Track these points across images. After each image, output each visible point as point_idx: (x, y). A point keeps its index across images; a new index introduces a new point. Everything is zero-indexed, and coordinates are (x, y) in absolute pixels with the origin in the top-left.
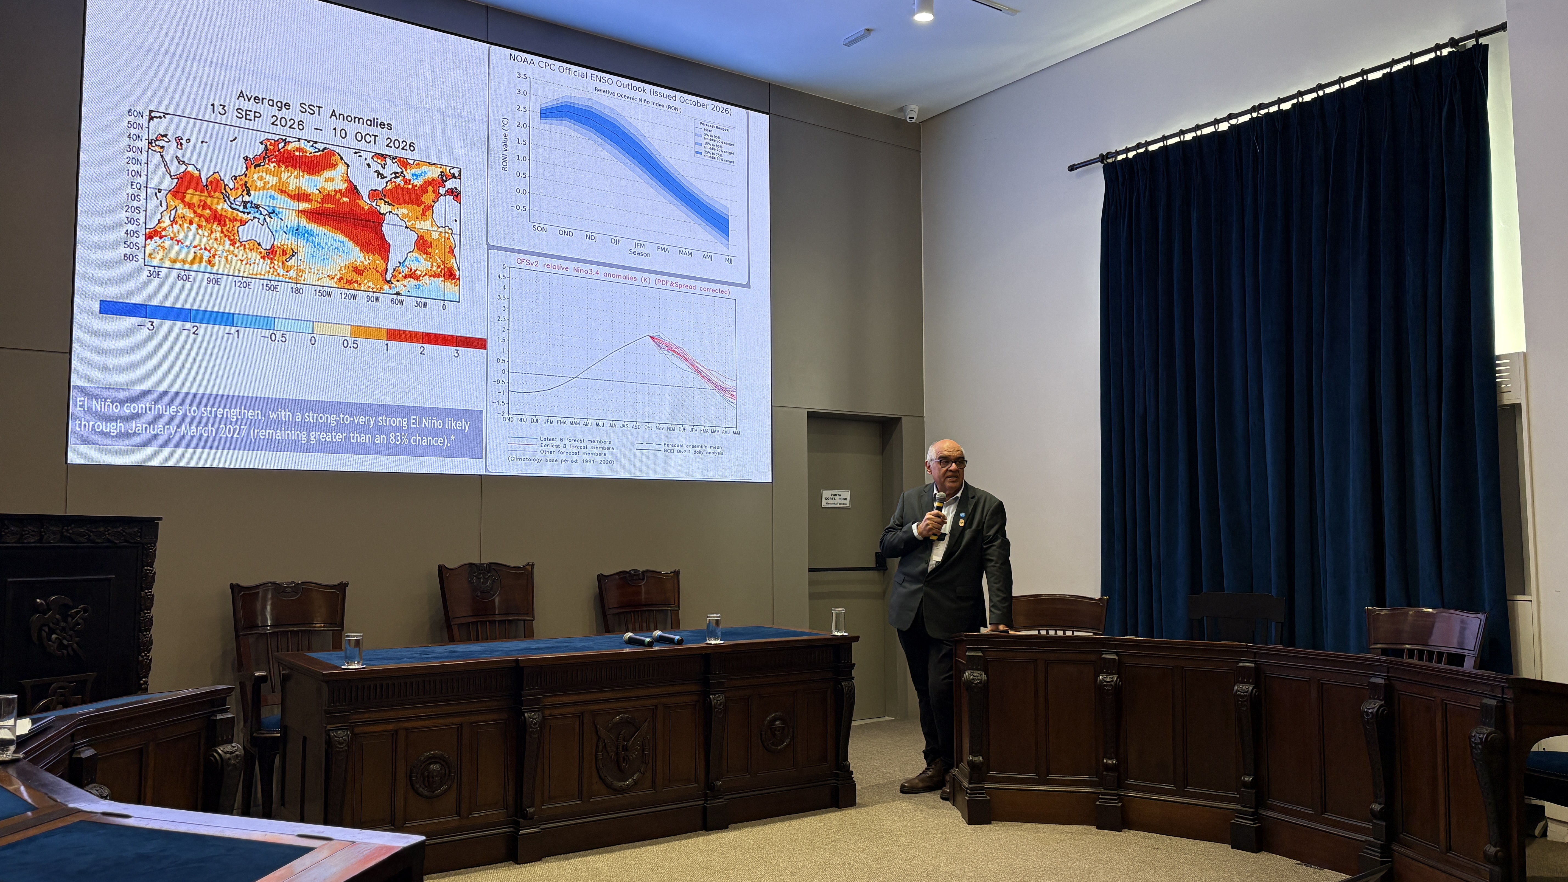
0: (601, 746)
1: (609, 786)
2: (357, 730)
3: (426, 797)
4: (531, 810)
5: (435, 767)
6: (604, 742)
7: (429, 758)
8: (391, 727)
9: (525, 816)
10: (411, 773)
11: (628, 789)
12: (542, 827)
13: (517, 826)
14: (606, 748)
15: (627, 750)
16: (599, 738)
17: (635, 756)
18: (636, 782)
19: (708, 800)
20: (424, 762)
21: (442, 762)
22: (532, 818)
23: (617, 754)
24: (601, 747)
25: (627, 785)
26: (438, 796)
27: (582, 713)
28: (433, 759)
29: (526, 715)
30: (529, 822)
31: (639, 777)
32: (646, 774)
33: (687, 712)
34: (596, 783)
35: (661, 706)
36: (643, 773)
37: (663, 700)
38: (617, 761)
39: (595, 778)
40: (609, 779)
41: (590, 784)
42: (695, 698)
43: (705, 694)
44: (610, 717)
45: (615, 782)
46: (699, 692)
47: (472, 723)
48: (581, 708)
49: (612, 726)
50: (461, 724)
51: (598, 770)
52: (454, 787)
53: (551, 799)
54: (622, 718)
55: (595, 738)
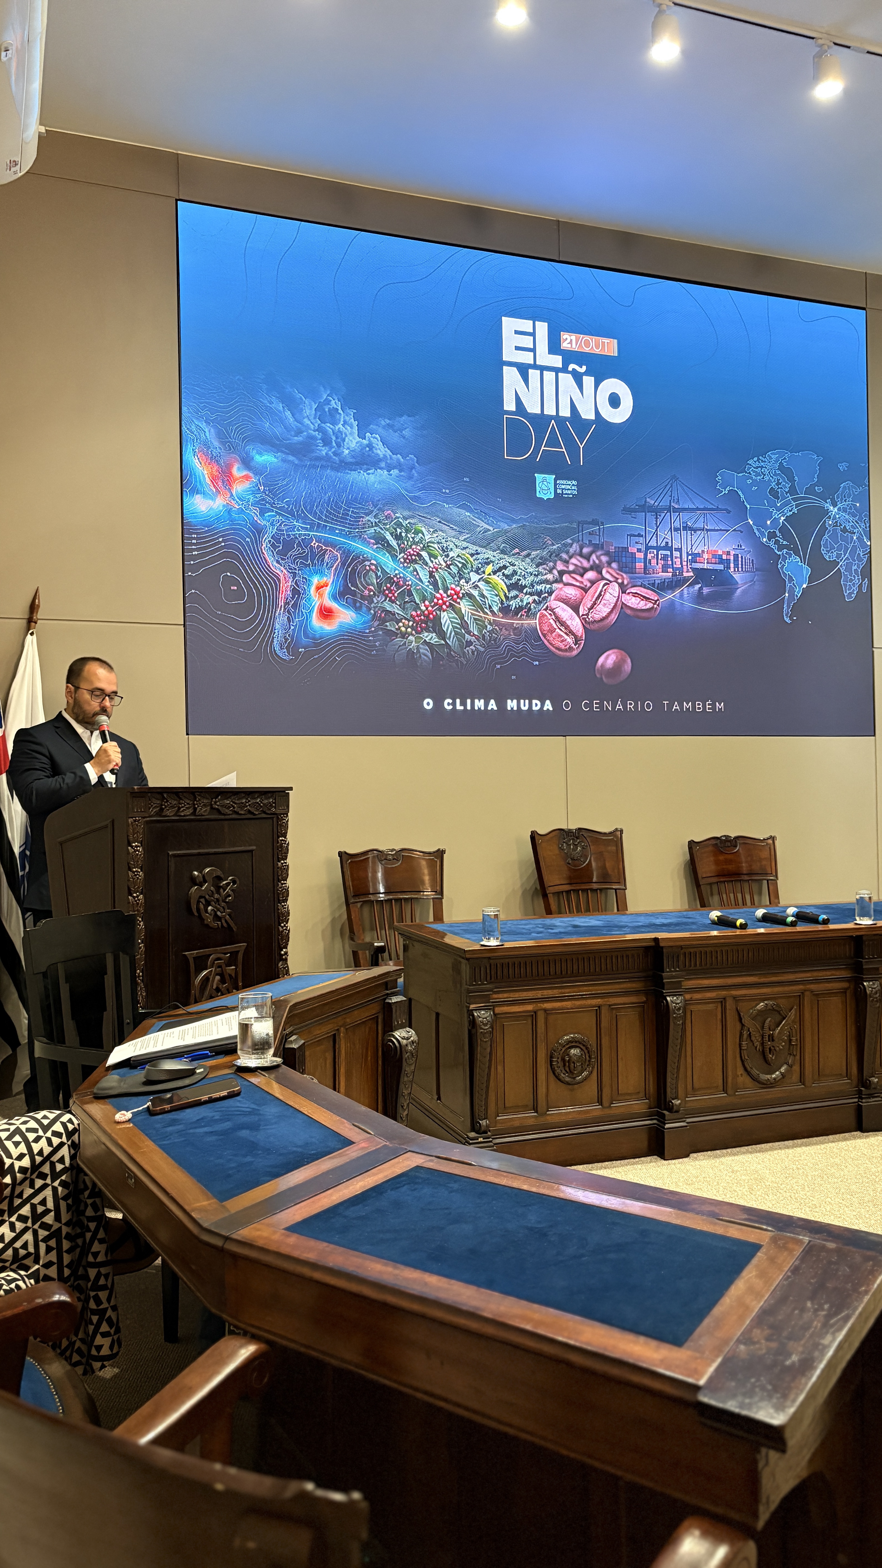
1: (755, 1079)
2: (498, 1010)
3: (568, 1083)
4: (677, 1102)
5: (574, 1052)
6: (749, 1031)
7: (569, 1042)
8: (530, 1007)
9: (670, 1109)
10: (551, 1057)
11: (775, 1083)
12: (688, 1121)
13: (662, 1119)
14: (750, 1038)
16: (743, 1025)
17: (781, 1047)
18: (782, 1077)
19: (862, 1098)
20: (564, 1046)
21: (582, 1047)
22: (677, 1111)
23: (762, 1044)
24: (745, 1036)
25: (775, 1079)
26: (579, 1083)
27: (724, 999)
28: (573, 1043)
29: (668, 999)
30: (675, 1115)
31: (786, 1070)
32: (794, 1068)
33: (836, 1000)
34: (741, 1075)
35: (807, 993)
36: (791, 1066)
37: (813, 987)
38: (763, 1053)
39: (740, 1071)
40: (755, 1072)
41: (735, 1076)
42: (845, 985)
43: (857, 982)
44: (754, 1003)
45: (761, 1075)
46: (848, 980)
47: (610, 1006)
48: (724, 993)
49: (756, 1014)
50: (599, 1007)
51: (743, 1061)
52: (595, 1073)
53: (695, 1090)
54: (766, 1005)
55: (739, 1026)
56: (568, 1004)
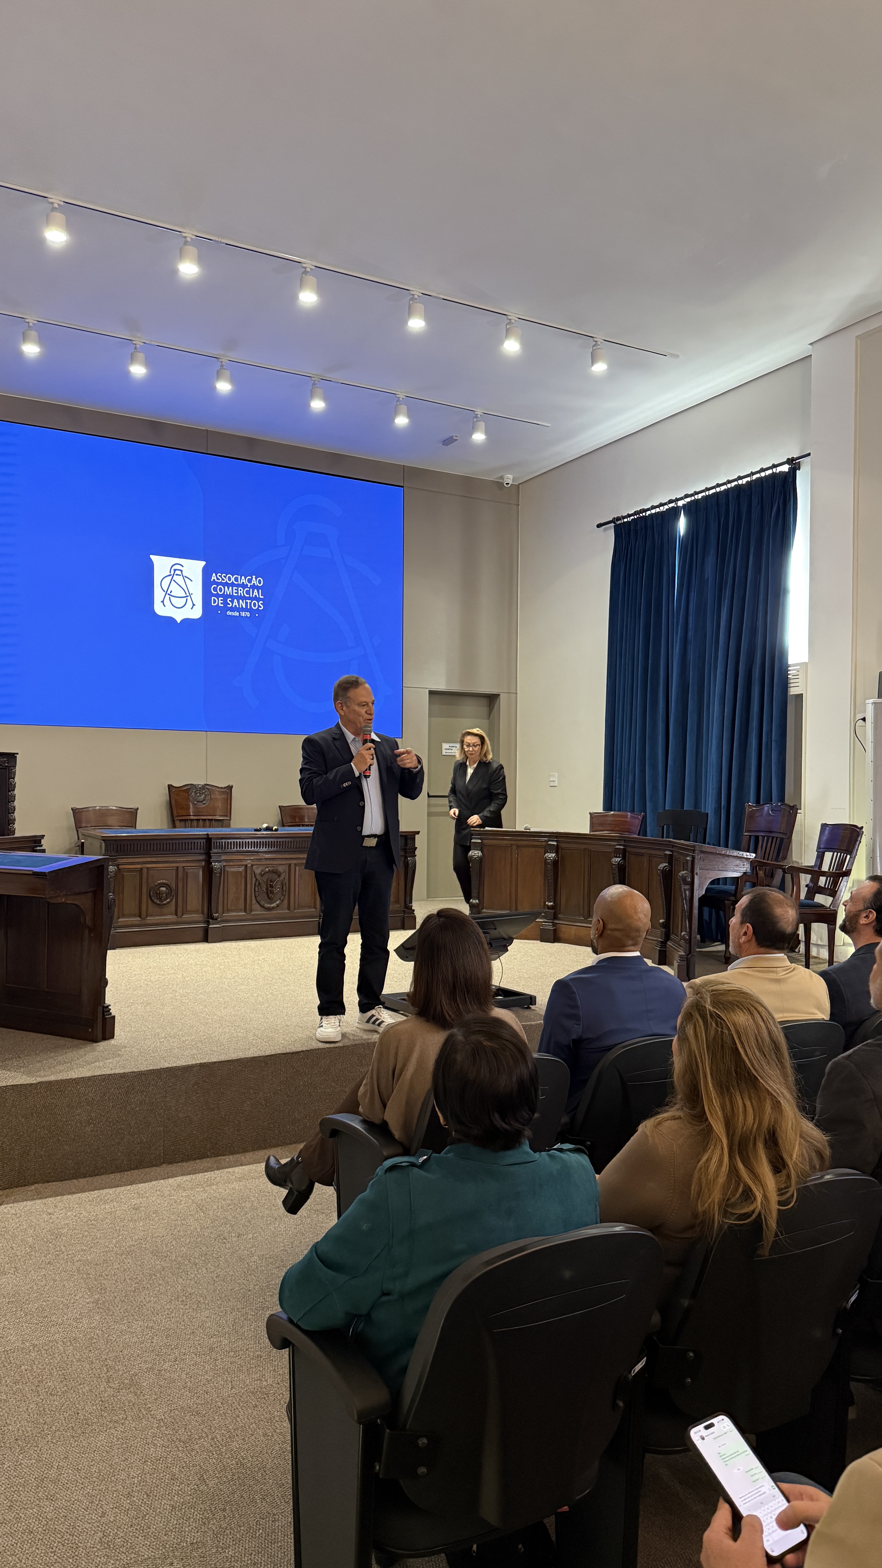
0: (257, 883)
1: (262, 906)
2: (121, 867)
3: (158, 904)
4: (217, 915)
5: (164, 889)
6: (259, 882)
7: (160, 884)
8: (139, 866)
9: (212, 918)
10: (150, 891)
11: (273, 908)
12: (222, 925)
13: (208, 923)
14: (260, 885)
15: (273, 887)
16: (256, 879)
17: (278, 891)
18: (278, 906)
20: (157, 886)
21: (167, 887)
22: (217, 920)
23: (267, 889)
24: (257, 885)
25: (273, 906)
26: (165, 904)
27: (246, 865)
28: (162, 885)
29: (213, 864)
30: (215, 921)
31: (280, 903)
32: (285, 901)
34: (255, 904)
35: (293, 865)
36: (283, 901)
37: (295, 861)
38: (267, 893)
39: (254, 901)
40: (262, 903)
41: (251, 904)
44: (264, 868)
45: (266, 904)
47: (183, 867)
48: (245, 863)
49: (264, 874)
50: (178, 867)
51: (255, 896)
52: (174, 900)
53: (228, 911)
54: (269, 870)
55: (254, 879)
56: (160, 865)
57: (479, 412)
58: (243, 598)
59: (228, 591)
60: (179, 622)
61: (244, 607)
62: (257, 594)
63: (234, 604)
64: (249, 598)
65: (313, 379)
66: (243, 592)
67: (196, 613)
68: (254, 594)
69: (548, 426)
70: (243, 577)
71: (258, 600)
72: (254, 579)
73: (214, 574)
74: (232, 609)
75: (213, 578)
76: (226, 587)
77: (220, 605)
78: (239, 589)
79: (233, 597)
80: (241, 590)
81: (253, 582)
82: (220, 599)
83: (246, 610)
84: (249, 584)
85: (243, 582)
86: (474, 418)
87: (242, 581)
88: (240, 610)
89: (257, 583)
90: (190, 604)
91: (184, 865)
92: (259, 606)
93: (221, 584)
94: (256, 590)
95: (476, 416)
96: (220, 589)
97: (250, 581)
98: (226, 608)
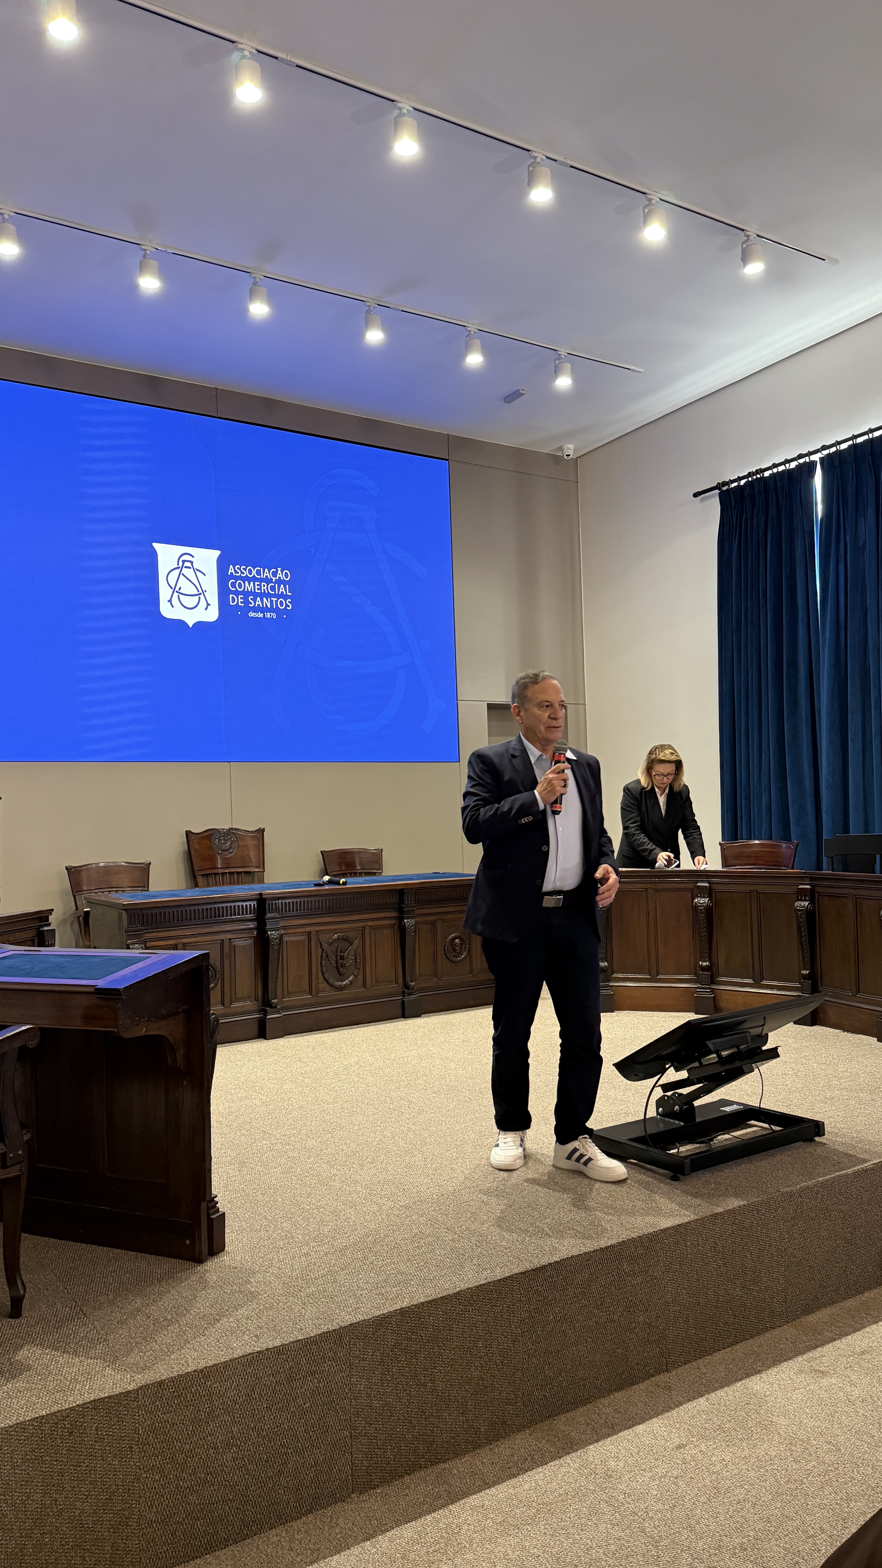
0: (324, 955)
1: (331, 985)
2: (149, 944)
4: (275, 1001)
6: (327, 953)
8: (173, 942)
9: (271, 1006)
11: (345, 987)
12: (283, 1013)
13: (265, 1013)
14: (328, 957)
15: (343, 959)
16: (323, 950)
17: (350, 964)
18: (351, 982)
19: (405, 996)
22: (276, 1007)
23: (336, 962)
24: (324, 957)
25: (345, 984)
27: (310, 932)
29: (269, 933)
30: (274, 1010)
31: (354, 980)
32: (359, 977)
33: (387, 932)
34: (322, 983)
35: (367, 928)
36: (356, 976)
37: (369, 923)
38: (337, 967)
39: (321, 979)
40: (331, 981)
41: (318, 983)
42: (393, 922)
43: (401, 919)
44: (331, 935)
45: (335, 982)
46: (396, 918)
47: (229, 939)
48: (308, 929)
49: (332, 942)
50: (222, 940)
51: (323, 973)
52: (219, 985)
53: (289, 994)
54: (339, 936)
55: (320, 950)
56: (200, 939)
57: (563, 352)
58: (268, 596)
59: (249, 587)
60: (191, 626)
61: (269, 606)
62: (284, 590)
63: (257, 603)
64: (275, 596)
65: (368, 304)
66: (267, 588)
67: (212, 615)
68: (281, 590)
69: (640, 372)
70: (266, 570)
71: (285, 597)
72: (279, 572)
73: (231, 566)
74: (256, 609)
75: (230, 571)
76: (246, 582)
77: (240, 604)
78: (262, 584)
79: (255, 595)
80: (264, 586)
81: (278, 576)
82: (240, 596)
83: (270, 610)
84: (274, 579)
85: (267, 576)
86: (556, 359)
87: (265, 574)
88: (264, 610)
89: (283, 577)
90: (203, 603)
91: (229, 936)
92: (287, 606)
93: (240, 578)
94: (282, 586)
95: (559, 358)
96: (240, 584)
97: (275, 574)
98: (247, 608)
